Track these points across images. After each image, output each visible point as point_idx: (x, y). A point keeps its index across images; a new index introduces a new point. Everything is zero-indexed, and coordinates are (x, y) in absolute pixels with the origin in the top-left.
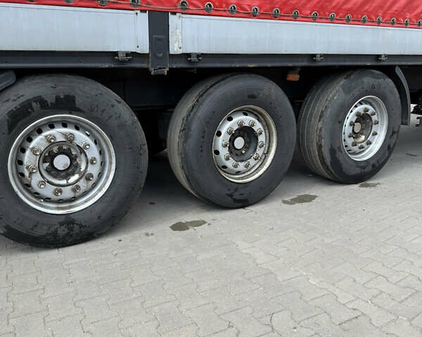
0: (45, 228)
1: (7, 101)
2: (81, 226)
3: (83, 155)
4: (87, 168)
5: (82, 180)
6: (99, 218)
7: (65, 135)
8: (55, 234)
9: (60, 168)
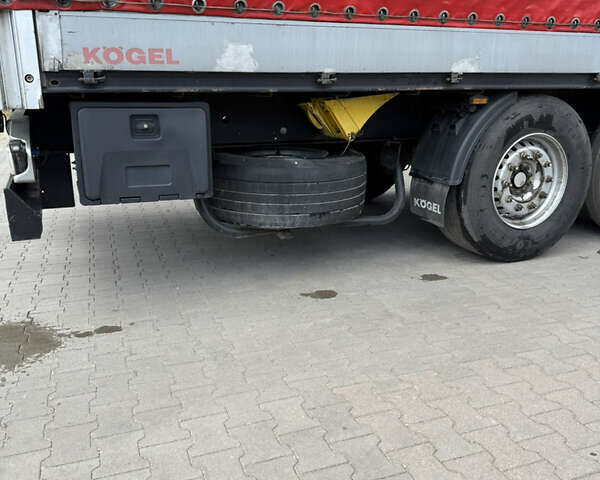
0: (509, 241)
1: (507, 119)
2: (534, 243)
3: (539, 173)
4: (540, 186)
5: (537, 198)
6: (547, 236)
7: (533, 152)
8: (514, 247)
9: (518, 186)
